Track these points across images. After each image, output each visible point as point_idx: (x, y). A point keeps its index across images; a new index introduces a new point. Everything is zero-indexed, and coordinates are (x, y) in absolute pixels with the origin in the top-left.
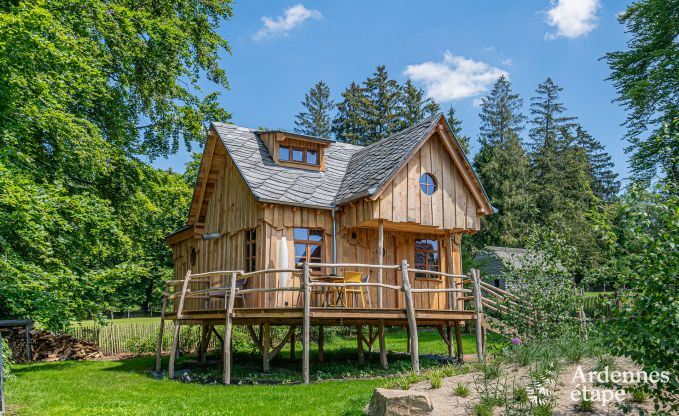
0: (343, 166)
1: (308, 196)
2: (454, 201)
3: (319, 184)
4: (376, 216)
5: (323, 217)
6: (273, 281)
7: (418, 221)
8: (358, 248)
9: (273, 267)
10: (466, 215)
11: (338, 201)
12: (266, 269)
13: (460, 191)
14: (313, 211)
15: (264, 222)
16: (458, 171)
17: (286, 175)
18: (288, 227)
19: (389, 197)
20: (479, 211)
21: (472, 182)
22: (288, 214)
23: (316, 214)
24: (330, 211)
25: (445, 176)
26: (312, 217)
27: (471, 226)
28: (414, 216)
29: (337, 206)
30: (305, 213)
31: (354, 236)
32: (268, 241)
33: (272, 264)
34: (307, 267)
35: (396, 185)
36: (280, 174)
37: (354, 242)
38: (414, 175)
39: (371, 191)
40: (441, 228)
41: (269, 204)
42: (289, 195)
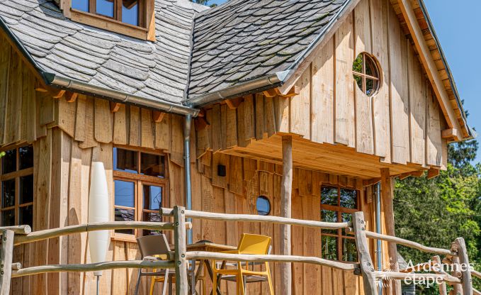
0: (184, 36)
1: (140, 84)
2: (408, 111)
3: (152, 64)
4: (283, 128)
5: (166, 128)
6: (73, 249)
7: (351, 145)
8: (227, 194)
9: (76, 222)
10: (426, 139)
11: (197, 99)
12: (62, 226)
13: (417, 95)
14: (149, 113)
15: (57, 129)
16: (415, 55)
17: (90, 39)
18: (102, 144)
19: (305, 92)
20: (446, 134)
21: (439, 76)
22: (103, 116)
23: (153, 122)
24: (184, 116)
25: (392, 64)
26: (146, 126)
27: (432, 161)
28: (346, 135)
29: (196, 106)
30: (135, 117)
31: (221, 171)
32: (64, 166)
33: (72, 215)
34: (182, 217)
35: (316, 70)
36: (78, 35)
37: (219, 182)
38: (345, 54)
39: (281, 75)
40: (388, 160)
41: (69, 92)
42: (104, 79)
